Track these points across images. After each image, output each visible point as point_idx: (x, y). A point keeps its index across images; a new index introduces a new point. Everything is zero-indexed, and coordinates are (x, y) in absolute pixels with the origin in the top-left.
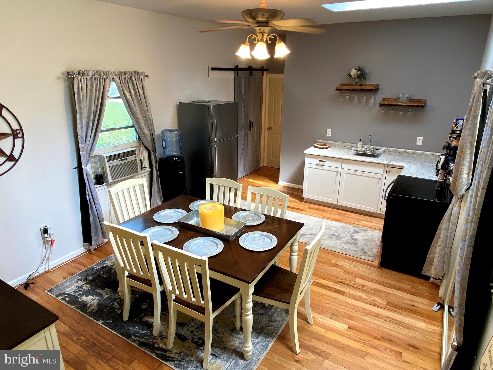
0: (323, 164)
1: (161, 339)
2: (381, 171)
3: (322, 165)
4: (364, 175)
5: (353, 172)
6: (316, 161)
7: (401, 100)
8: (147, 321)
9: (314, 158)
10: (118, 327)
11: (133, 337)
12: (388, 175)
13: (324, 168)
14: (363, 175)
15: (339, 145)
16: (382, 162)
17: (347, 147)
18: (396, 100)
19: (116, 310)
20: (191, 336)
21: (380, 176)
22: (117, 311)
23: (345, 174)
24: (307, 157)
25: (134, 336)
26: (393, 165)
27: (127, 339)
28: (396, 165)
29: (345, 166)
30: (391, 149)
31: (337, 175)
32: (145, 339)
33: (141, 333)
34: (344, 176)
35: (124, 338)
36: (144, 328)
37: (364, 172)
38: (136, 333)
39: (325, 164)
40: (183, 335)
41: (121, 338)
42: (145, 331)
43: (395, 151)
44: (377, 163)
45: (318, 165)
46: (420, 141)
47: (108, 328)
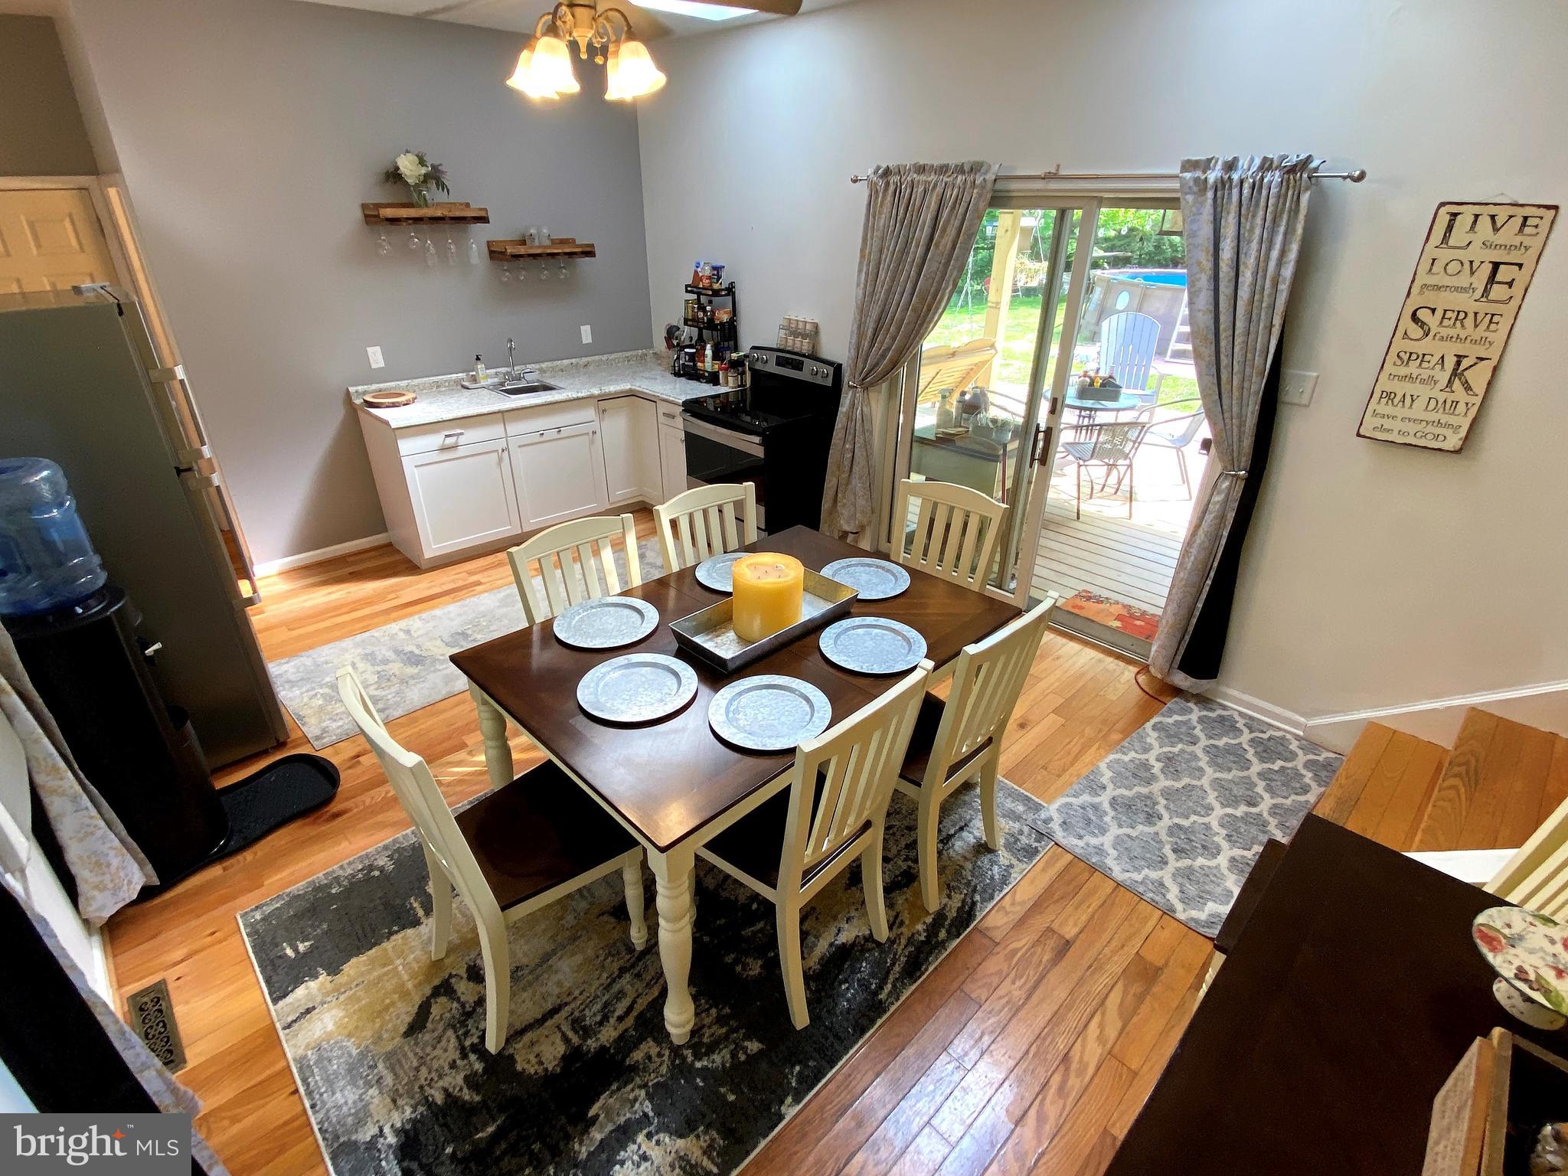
0: (456, 442)
1: (899, 927)
2: (589, 413)
3: (454, 447)
4: (562, 435)
5: (536, 438)
6: (436, 440)
7: (537, 243)
8: (822, 958)
9: (425, 433)
10: (832, 1045)
11: (880, 997)
12: (603, 420)
13: (461, 452)
14: (542, 439)
15: (421, 387)
16: (589, 393)
17: (445, 387)
18: (523, 242)
19: (742, 1057)
20: (900, 863)
21: (590, 428)
22: (748, 1055)
23: (519, 449)
24: (403, 437)
25: (875, 993)
26: (610, 393)
27: (885, 1012)
28: (616, 393)
29: (514, 428)
30: (544, 365)
31: (500, 460)
32: (893, 964)
33: (869, 974)
34: (520, 457)
35: (879, 1022)
36: (852, 966)
37: (559, 429)
38: (868, 987)
39: (462, 440)
40: (896, 876)
41: (876, 1032)
42: (864, 964)
43: (553, 368)
44: (583, 398)
45: (443, 449)
46: (586, 334)
47: (824, 1076)
